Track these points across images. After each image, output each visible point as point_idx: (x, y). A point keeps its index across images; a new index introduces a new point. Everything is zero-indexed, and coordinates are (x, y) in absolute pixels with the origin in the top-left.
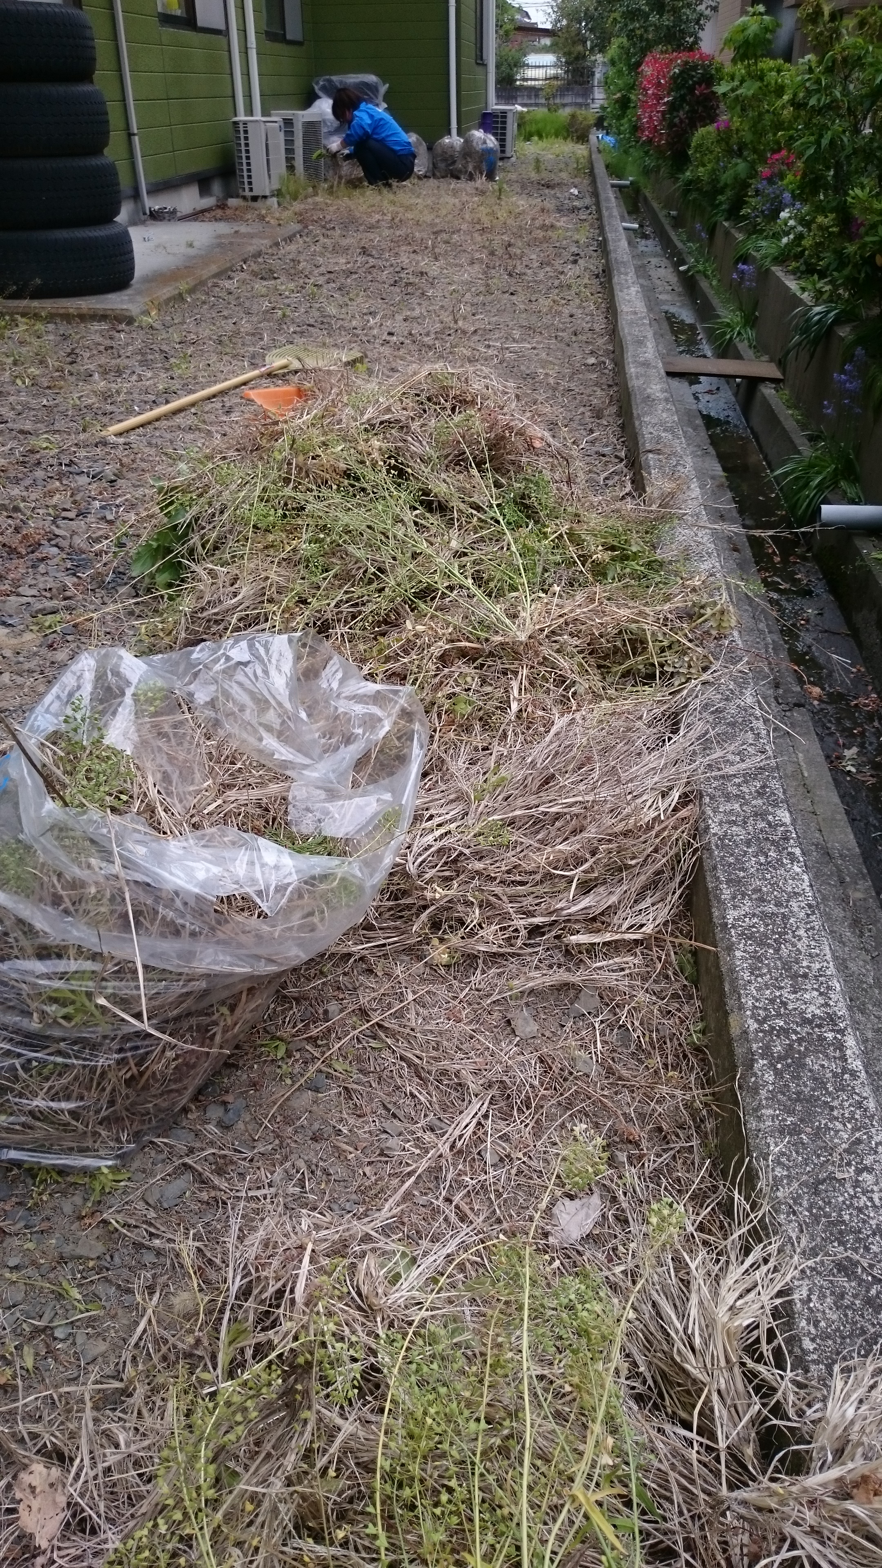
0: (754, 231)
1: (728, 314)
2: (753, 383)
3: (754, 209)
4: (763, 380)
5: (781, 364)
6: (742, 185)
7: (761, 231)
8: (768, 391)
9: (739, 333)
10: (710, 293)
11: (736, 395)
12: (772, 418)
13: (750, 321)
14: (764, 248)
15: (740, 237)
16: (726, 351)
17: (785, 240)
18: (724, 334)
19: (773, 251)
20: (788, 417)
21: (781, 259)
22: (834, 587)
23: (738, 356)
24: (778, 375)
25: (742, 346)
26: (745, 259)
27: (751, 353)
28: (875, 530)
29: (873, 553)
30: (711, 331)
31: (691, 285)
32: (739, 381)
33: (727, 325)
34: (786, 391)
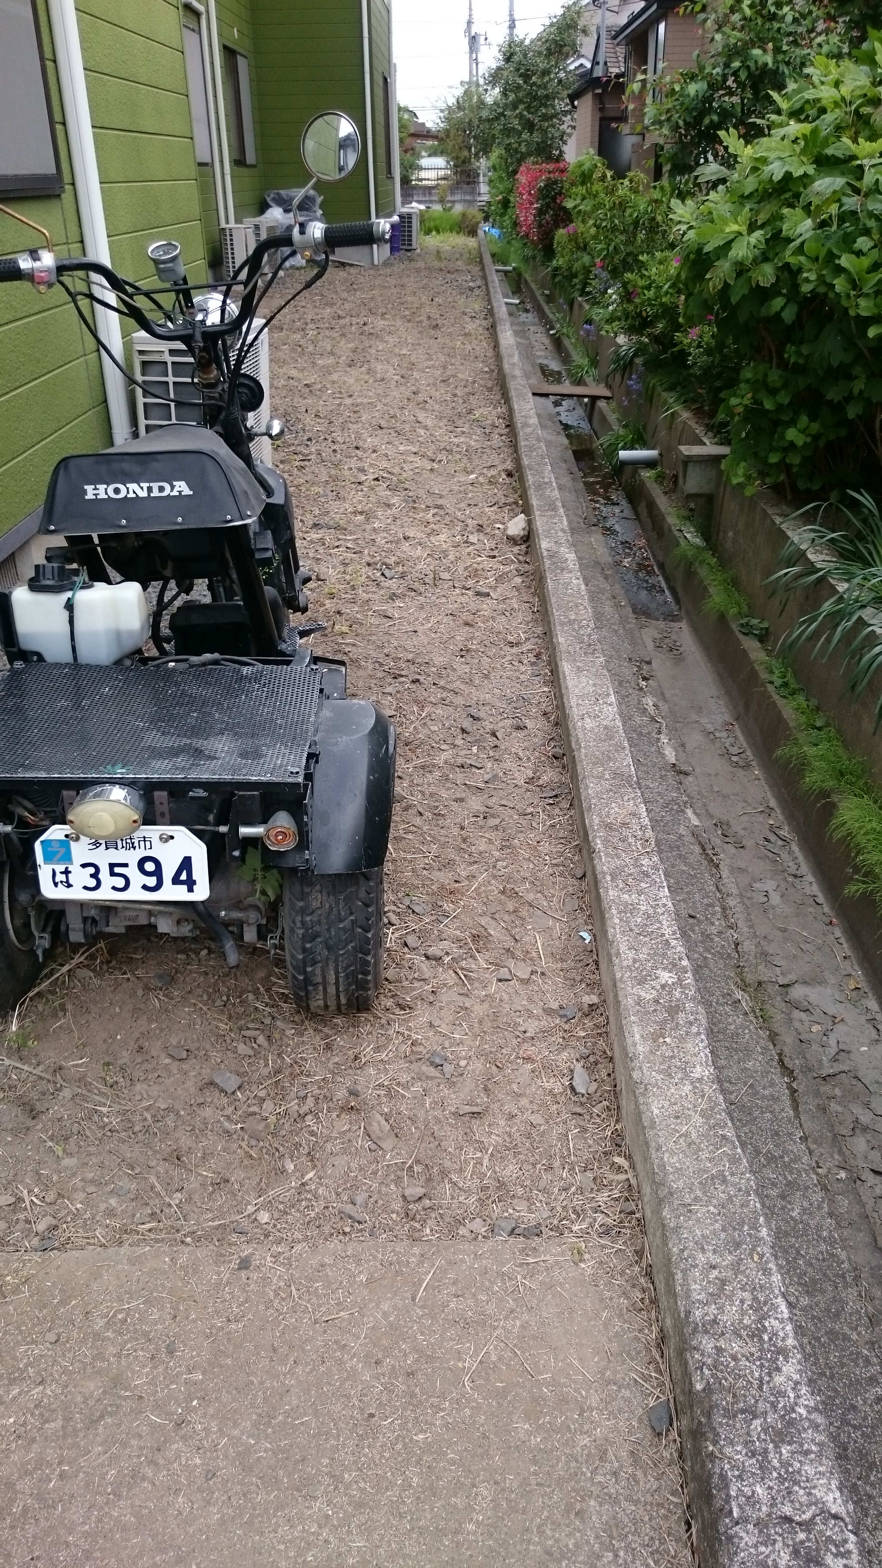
0: (595, 303)
1: (579, 358)
2: (594, 399)
3: (595, 288)
4: (599, 398)
5: (609, 387)
6: (587, 271)
7: (599, 303)
8: (602, 404)
9: (587, 372)
10: (570, 348)
12: (604, 419)
13: (594, 363)
14: (598, 314)
15: (587, 307)
16: (579, 381)
17: (611, 308)
18: (577, 373)
19: (606, 316)
20: (612, 418)
21: (610, 321)
22: (631, 501)
23: (586, 385)
24: (609, 394)
25: (589, 380)
26: (589, 322)
27: (594, 384)
28: (650, 464)
29: (647, 474)
30: (569, 371)
31: (557, 343)
32: (586, 400)
33: (580, 367)
34: (614, 404)
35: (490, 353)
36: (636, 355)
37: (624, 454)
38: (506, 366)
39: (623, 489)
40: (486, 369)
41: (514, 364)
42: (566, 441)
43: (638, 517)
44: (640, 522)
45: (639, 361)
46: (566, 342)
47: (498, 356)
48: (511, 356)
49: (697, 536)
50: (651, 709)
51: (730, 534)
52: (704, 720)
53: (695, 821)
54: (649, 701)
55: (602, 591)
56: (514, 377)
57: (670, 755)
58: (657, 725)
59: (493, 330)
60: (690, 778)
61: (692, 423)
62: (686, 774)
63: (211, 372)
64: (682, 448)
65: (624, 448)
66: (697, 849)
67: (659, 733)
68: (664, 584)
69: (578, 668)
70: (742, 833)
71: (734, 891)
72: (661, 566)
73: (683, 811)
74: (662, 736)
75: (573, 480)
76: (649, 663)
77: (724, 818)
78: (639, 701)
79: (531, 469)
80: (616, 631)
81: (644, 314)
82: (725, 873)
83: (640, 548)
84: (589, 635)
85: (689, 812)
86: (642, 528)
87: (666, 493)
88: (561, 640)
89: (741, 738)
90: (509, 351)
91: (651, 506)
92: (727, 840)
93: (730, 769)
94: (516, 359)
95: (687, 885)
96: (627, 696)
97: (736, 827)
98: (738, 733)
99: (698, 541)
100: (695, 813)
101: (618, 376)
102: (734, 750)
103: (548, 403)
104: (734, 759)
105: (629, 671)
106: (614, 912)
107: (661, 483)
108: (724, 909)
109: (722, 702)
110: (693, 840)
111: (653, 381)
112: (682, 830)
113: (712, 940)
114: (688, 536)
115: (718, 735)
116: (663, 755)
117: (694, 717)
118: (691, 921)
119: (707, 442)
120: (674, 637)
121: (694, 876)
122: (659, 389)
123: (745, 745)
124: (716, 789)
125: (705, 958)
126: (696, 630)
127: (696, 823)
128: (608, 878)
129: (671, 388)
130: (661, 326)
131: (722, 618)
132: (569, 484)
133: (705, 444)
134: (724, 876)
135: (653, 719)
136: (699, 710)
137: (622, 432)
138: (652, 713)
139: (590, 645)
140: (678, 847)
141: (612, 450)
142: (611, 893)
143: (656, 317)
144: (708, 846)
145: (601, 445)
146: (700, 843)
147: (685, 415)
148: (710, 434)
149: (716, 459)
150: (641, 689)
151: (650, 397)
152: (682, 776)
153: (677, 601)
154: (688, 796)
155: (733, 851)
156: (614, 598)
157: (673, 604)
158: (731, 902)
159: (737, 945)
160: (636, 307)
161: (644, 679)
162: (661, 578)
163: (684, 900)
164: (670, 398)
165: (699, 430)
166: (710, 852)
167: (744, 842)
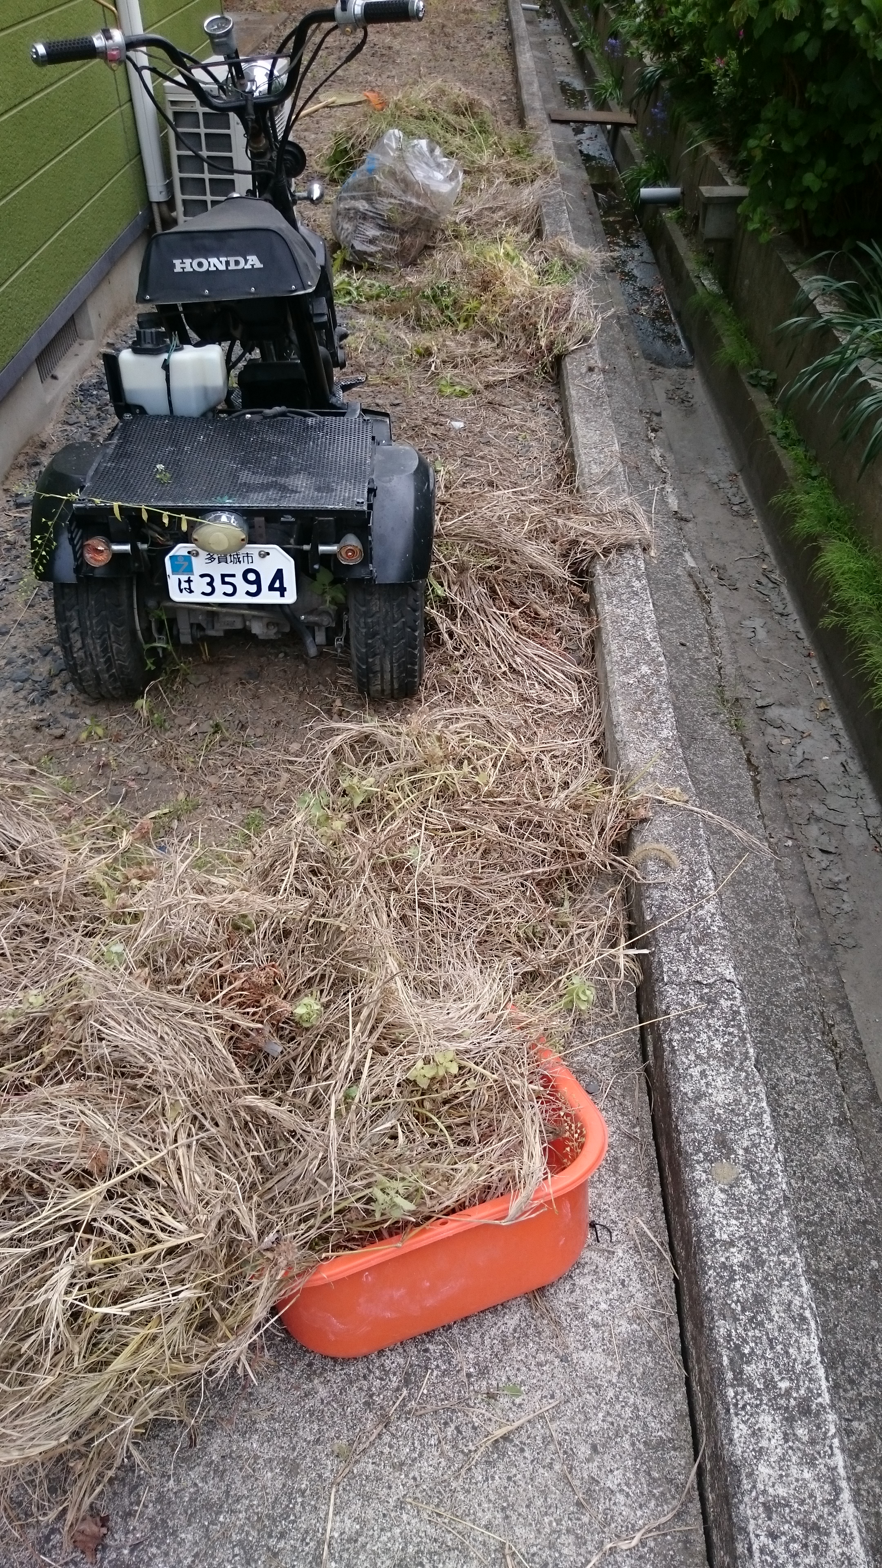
0: (620, 11)
1: (604, 79)
2: (617, 126)
4: (622, 125)
5: (633, 112)
7: (626, 12)
8: (625, 132)
9: (611, 94)
10: (594, 64)
11: (608, 140)
12: (626, 148)
13: (619, 84)
14: (626, 25)
15: (613, 16)
16: (602, 106)
17: (638, 20)
18: (600, 95)
19: (633, 29)
20: (636, 149)
21: (637, 35)
23: (609, 110)
24: (633, 121)
25: (612, 103)
26: (615, 35)
27: (618, 108)
28: (671, 202)
29: (668, 214)
30: (592, 92)
31: (580, 56)
32: (609, 127)
33: (603, 88)
34: (638, 133)
35: (509, 78)
36: (662, 77)
37: (645, 192)
38: (525, 97)
39: (644, 230)
40: (504, 98)
41: (533, 94)
42: (585, 176)
43: (657, 262)
44: (659, 267)
45: (665, 84)
46: (590, 57)
47: (517, 83)
48: (530, 84)
49: (714, 284)
50: (658, 460)
51: (747, 282)
52: (709, 471)
53: (692, 563)
54: (657, 452)
55: (616, 342)
56: (533, 109)
57: (673, 503)
58: (663, 475)
59: (511, 48)
60: (690, 525)
61: (715, 159)
62: (686, 520)
63: (260, 142)
64: (703, 189)
65: (646, 185)
66: (692, 588)
67: (664, 482)
68: (679, 334)
69: (587, 419)
70: (737, 576)
71: (722, 623)
72: (678, 315)
73: (681, 555)
74: (667, 486)
75: (593, 221)
76: (659, 415)
77: (721, 563)
78: (647, 452)
79: (548, 217)
80: (628, 383)
81: (671, 34)
82: (715, 609)
83: (658, 295)
84: (599, 389)
85: (687, 556)
86: (661, 273)
87: (686, 236)
88: (573, 393)
89: (744, 489)
90: (528, 78)
91: (671, 249)
92: (723, 582)
93: (731, 517)
94: (535, 87)
95: (680, 618)
96: (636, 447)
97: (732, 571)
98: (741, 483)
99: (715, 288)
100: (692, 556)
101: (643, 102)
102: (736, 500)
103: (568, 130)
104: (735, 508)
105: (639, 423)
106: (608, 621)
107: (682, 225)
108: (711, 639)
109: (727, 454)
110: (688, 580)
111: (679, 110)
112: (679, 571)
113: (698, 664)
114: (706, 283)
115: (721, 485)
116: (666, 503)
117: (701, 468)
118: (682, 648)
119: (729, 182)
120: (686, 389)
121: (688, 611)
122: (684, 119)
123: (747, 495)
124: (716, 536)
125: (692, 679)
126: (708, 381)
127: (693, 564)
128: (605, 596)
129: (697, 119)
130: (687, 48)
131: (733, 369)
132: (588, 226)
133: (726, 184)
134: (714, 611)
135: (659, 469)
136: (706, 462)
137: (644, 166)
138: (659, 464)
139: (598, 398)
140: (675, 586)
141: (634, 187)
142: (606, 607)
143: (683, 38)
144: (701, 586)
145: (624, 180)
146: (695, 583)
147: (709, 149)
148: (733, 172)
149: (736, 201)
150: (650, 440)
151: (675, 126)
152: (682, 523)
153: (692, 351)
154: (687, 541)
155: (727, 592)
156: (628, 348)
157: (688, 354)
158: (718, 633)
159: (720, 668)
160: (663, 24)
161: (654, 430)
162: (677, 327)
163: (677, 631)
164: (695, 129)
165: (722, 168)
166: (703, 590)
167: (738, 586)
